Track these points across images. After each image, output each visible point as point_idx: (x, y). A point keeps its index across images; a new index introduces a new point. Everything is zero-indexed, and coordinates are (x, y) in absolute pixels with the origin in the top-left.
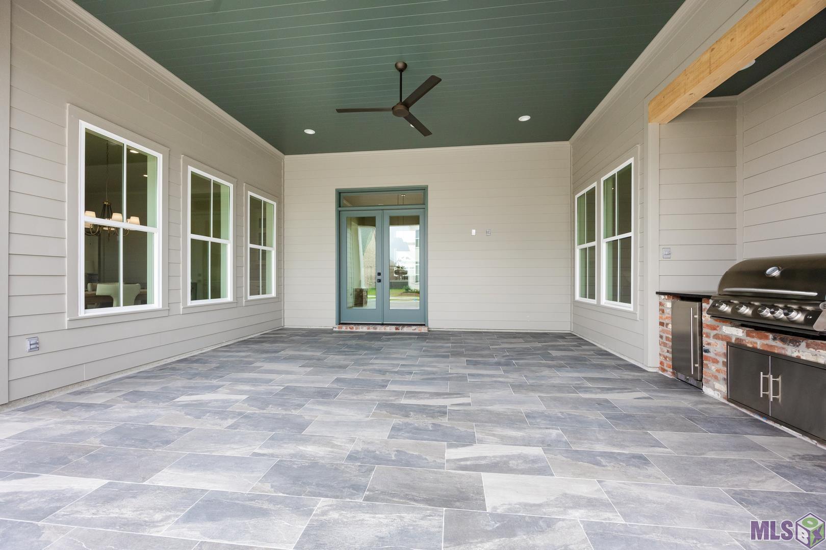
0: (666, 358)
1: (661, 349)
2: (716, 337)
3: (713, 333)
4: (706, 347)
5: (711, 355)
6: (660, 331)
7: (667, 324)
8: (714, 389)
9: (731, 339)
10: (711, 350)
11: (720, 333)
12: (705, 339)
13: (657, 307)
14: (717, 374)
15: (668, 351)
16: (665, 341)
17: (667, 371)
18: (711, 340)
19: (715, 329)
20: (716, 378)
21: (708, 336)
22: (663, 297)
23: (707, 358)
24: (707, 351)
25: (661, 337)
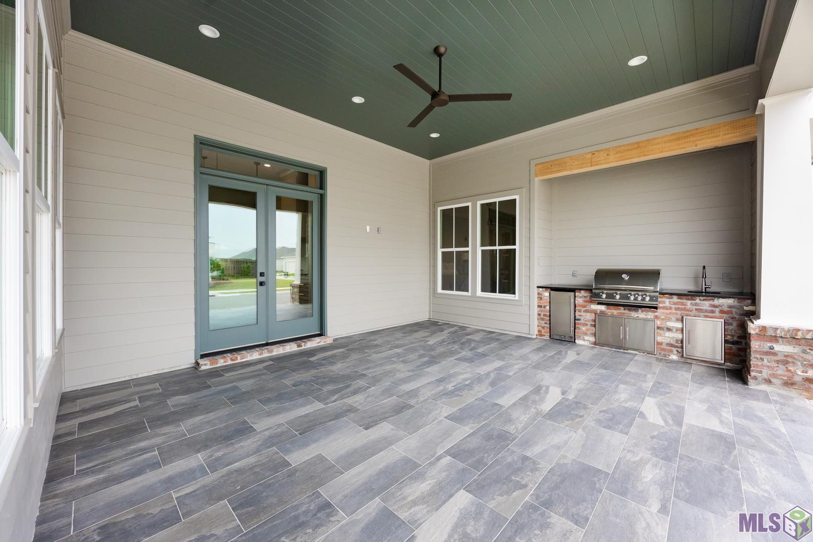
0: (543, 328)
1: (539, 323)
2: (586, 311)
3: (583, 309)
4: (577, 317)
5: (582, 321)
6: (538, 311)
7: (545, 307)
8: (584, 340)
9: (597, 311)
10: (582, 319)
11: (590, 309)
12: (577, 313)
13: (536, 296)
14: (586, 332)
15: (546, 323)
16: (543, 317)
17: (544, 335)
18: (582, 313)
19: (585, 307)
20: (586, 334)
21: (580, 311)
22: (541, 289)
23: (579, 324)
24: (579, 320)
25: (539, 315)
